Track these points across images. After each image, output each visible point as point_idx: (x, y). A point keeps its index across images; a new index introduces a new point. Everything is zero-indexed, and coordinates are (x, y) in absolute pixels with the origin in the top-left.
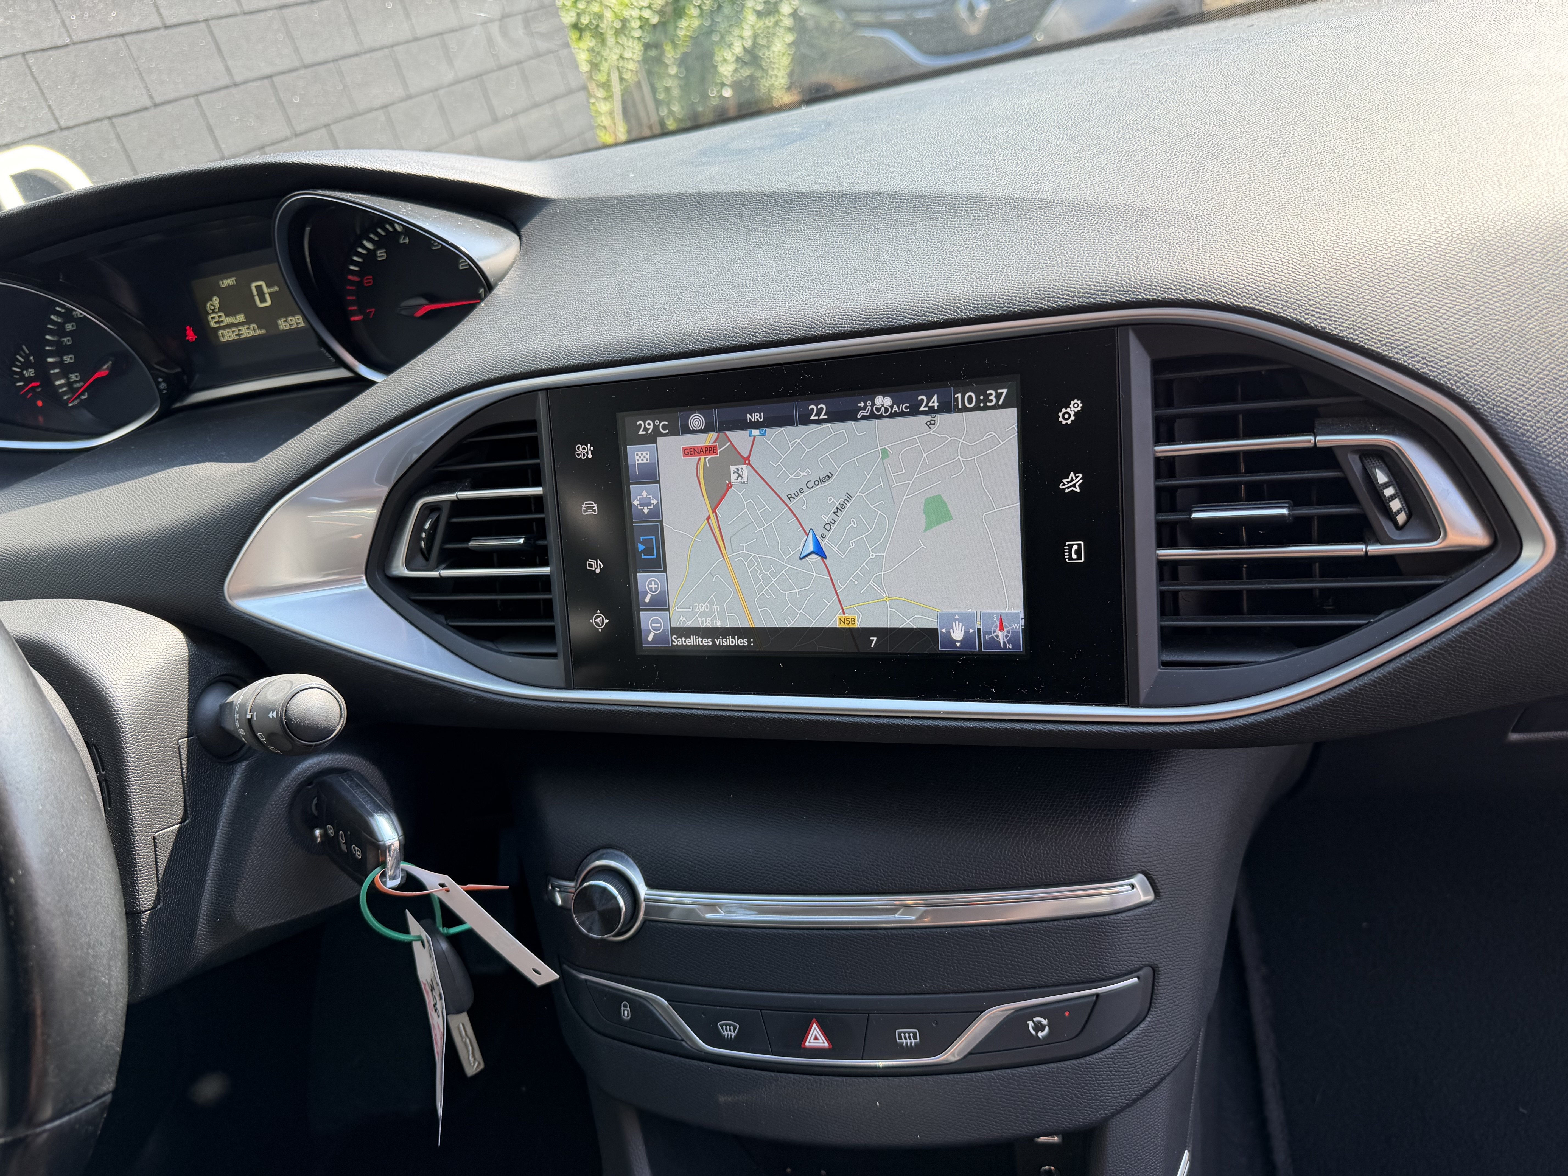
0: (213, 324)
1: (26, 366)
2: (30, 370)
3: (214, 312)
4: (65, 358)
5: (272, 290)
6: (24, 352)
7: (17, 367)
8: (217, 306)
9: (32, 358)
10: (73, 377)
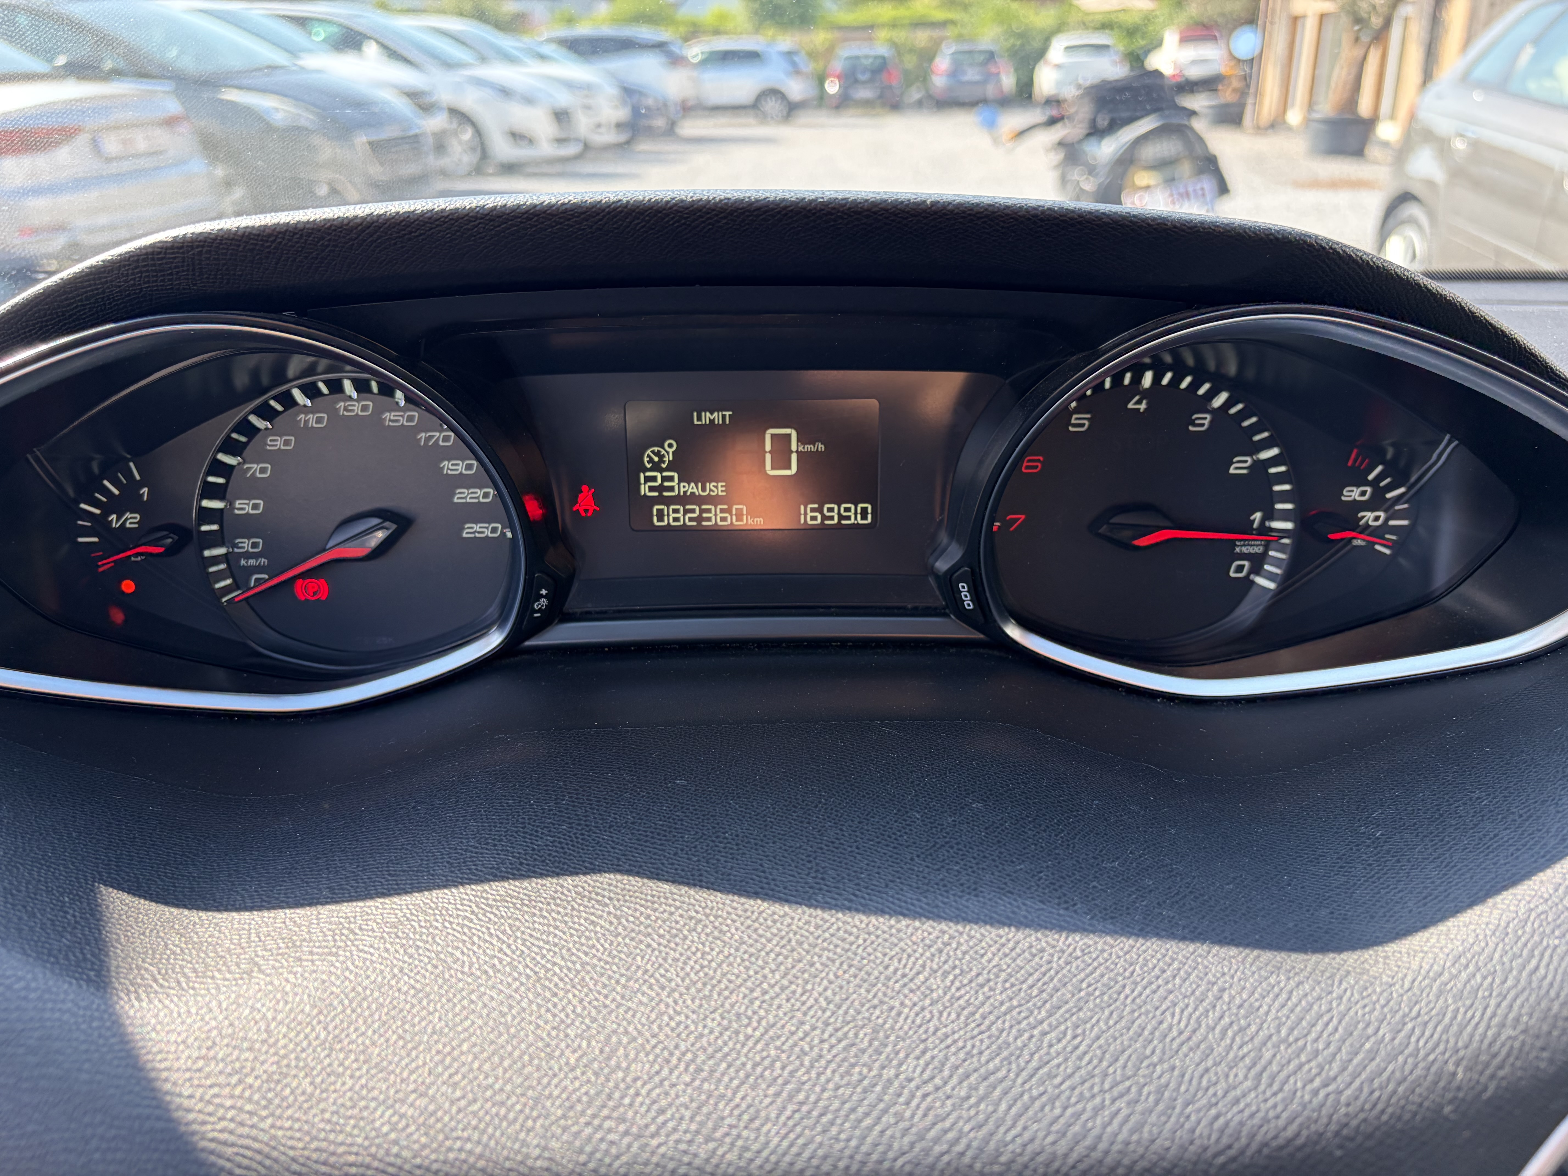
0: (644, 489)
1: (117, 506)
2: (128, 515)
3: (656, 467)
4: (238, 503)
5: (810, 447)
6: (129, 475)
7: (96, 503)
8: (669, 458)
9: (145, 490)
10: (245, 544)
